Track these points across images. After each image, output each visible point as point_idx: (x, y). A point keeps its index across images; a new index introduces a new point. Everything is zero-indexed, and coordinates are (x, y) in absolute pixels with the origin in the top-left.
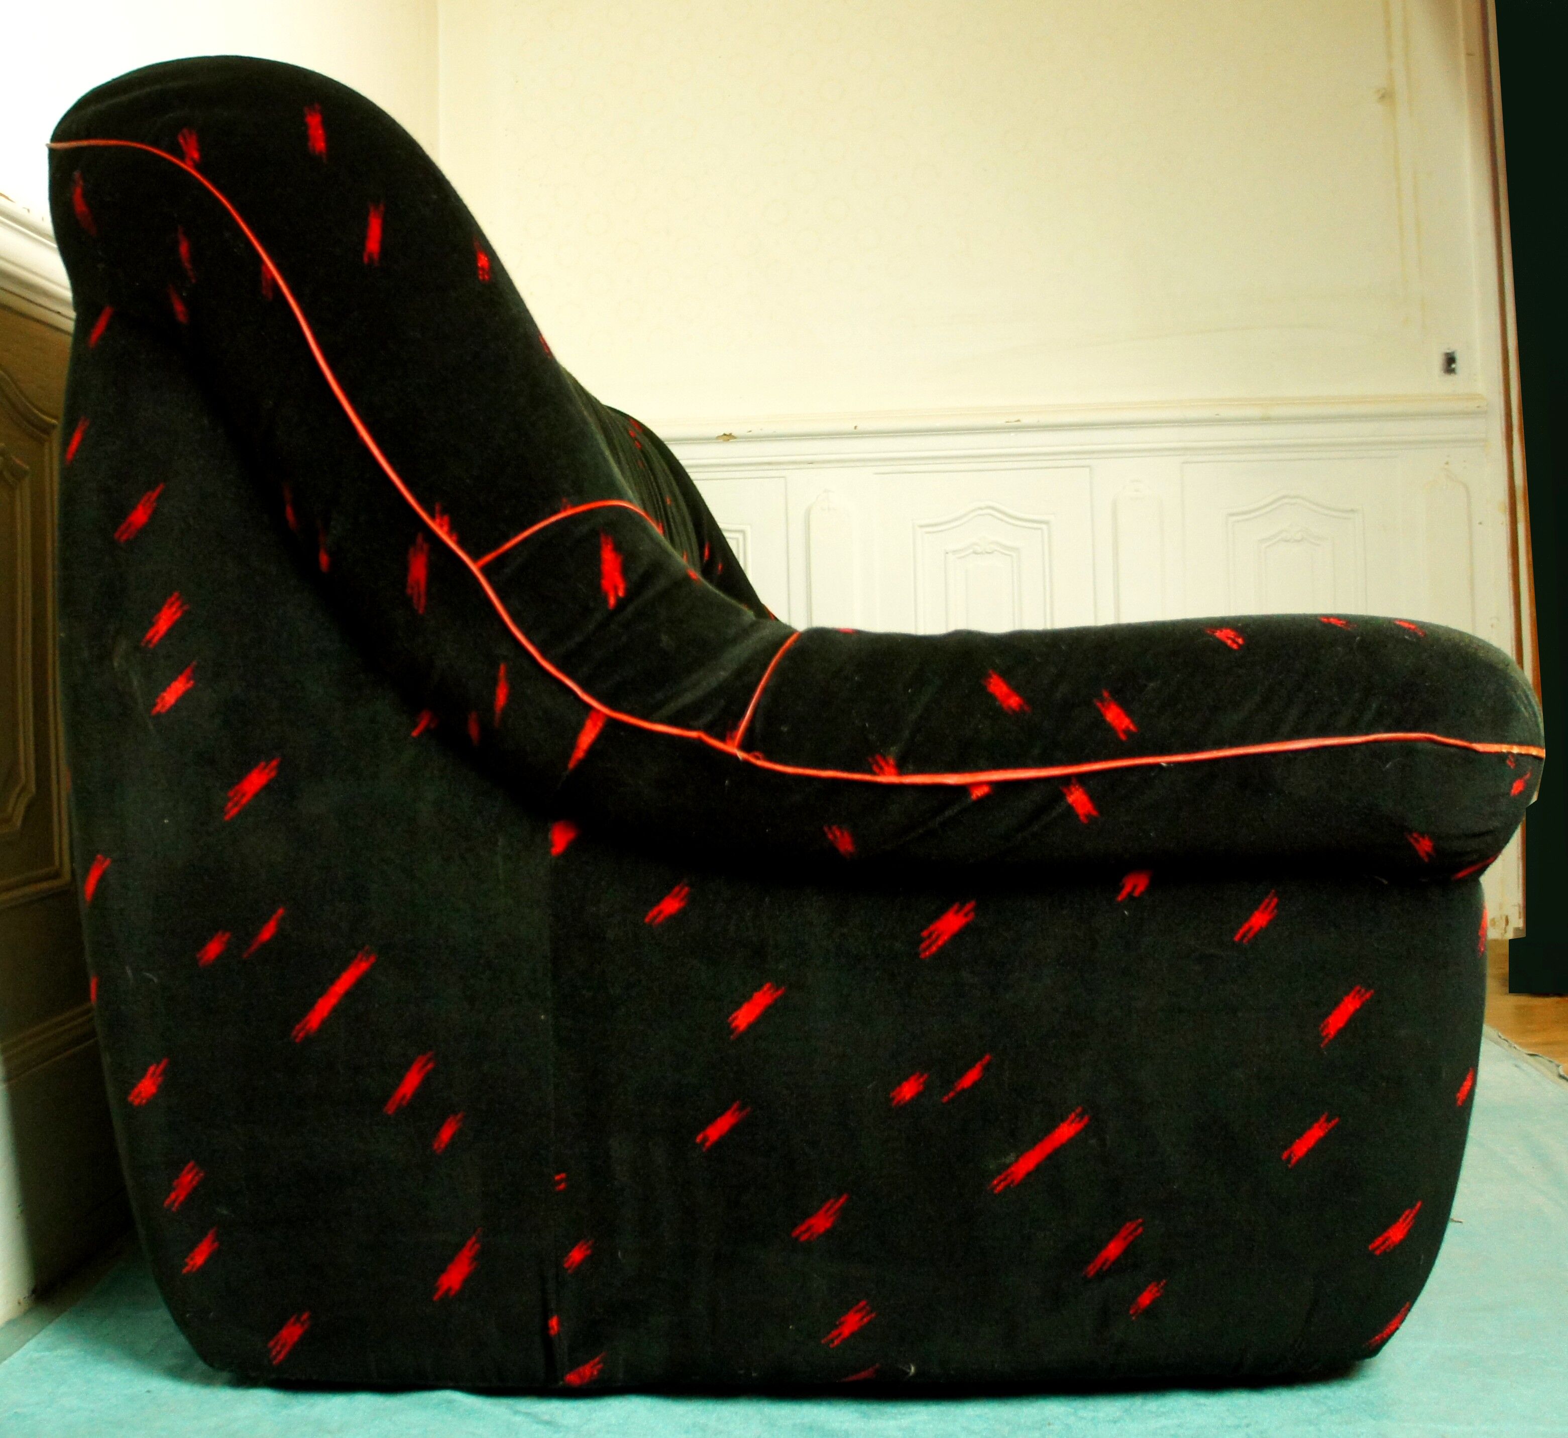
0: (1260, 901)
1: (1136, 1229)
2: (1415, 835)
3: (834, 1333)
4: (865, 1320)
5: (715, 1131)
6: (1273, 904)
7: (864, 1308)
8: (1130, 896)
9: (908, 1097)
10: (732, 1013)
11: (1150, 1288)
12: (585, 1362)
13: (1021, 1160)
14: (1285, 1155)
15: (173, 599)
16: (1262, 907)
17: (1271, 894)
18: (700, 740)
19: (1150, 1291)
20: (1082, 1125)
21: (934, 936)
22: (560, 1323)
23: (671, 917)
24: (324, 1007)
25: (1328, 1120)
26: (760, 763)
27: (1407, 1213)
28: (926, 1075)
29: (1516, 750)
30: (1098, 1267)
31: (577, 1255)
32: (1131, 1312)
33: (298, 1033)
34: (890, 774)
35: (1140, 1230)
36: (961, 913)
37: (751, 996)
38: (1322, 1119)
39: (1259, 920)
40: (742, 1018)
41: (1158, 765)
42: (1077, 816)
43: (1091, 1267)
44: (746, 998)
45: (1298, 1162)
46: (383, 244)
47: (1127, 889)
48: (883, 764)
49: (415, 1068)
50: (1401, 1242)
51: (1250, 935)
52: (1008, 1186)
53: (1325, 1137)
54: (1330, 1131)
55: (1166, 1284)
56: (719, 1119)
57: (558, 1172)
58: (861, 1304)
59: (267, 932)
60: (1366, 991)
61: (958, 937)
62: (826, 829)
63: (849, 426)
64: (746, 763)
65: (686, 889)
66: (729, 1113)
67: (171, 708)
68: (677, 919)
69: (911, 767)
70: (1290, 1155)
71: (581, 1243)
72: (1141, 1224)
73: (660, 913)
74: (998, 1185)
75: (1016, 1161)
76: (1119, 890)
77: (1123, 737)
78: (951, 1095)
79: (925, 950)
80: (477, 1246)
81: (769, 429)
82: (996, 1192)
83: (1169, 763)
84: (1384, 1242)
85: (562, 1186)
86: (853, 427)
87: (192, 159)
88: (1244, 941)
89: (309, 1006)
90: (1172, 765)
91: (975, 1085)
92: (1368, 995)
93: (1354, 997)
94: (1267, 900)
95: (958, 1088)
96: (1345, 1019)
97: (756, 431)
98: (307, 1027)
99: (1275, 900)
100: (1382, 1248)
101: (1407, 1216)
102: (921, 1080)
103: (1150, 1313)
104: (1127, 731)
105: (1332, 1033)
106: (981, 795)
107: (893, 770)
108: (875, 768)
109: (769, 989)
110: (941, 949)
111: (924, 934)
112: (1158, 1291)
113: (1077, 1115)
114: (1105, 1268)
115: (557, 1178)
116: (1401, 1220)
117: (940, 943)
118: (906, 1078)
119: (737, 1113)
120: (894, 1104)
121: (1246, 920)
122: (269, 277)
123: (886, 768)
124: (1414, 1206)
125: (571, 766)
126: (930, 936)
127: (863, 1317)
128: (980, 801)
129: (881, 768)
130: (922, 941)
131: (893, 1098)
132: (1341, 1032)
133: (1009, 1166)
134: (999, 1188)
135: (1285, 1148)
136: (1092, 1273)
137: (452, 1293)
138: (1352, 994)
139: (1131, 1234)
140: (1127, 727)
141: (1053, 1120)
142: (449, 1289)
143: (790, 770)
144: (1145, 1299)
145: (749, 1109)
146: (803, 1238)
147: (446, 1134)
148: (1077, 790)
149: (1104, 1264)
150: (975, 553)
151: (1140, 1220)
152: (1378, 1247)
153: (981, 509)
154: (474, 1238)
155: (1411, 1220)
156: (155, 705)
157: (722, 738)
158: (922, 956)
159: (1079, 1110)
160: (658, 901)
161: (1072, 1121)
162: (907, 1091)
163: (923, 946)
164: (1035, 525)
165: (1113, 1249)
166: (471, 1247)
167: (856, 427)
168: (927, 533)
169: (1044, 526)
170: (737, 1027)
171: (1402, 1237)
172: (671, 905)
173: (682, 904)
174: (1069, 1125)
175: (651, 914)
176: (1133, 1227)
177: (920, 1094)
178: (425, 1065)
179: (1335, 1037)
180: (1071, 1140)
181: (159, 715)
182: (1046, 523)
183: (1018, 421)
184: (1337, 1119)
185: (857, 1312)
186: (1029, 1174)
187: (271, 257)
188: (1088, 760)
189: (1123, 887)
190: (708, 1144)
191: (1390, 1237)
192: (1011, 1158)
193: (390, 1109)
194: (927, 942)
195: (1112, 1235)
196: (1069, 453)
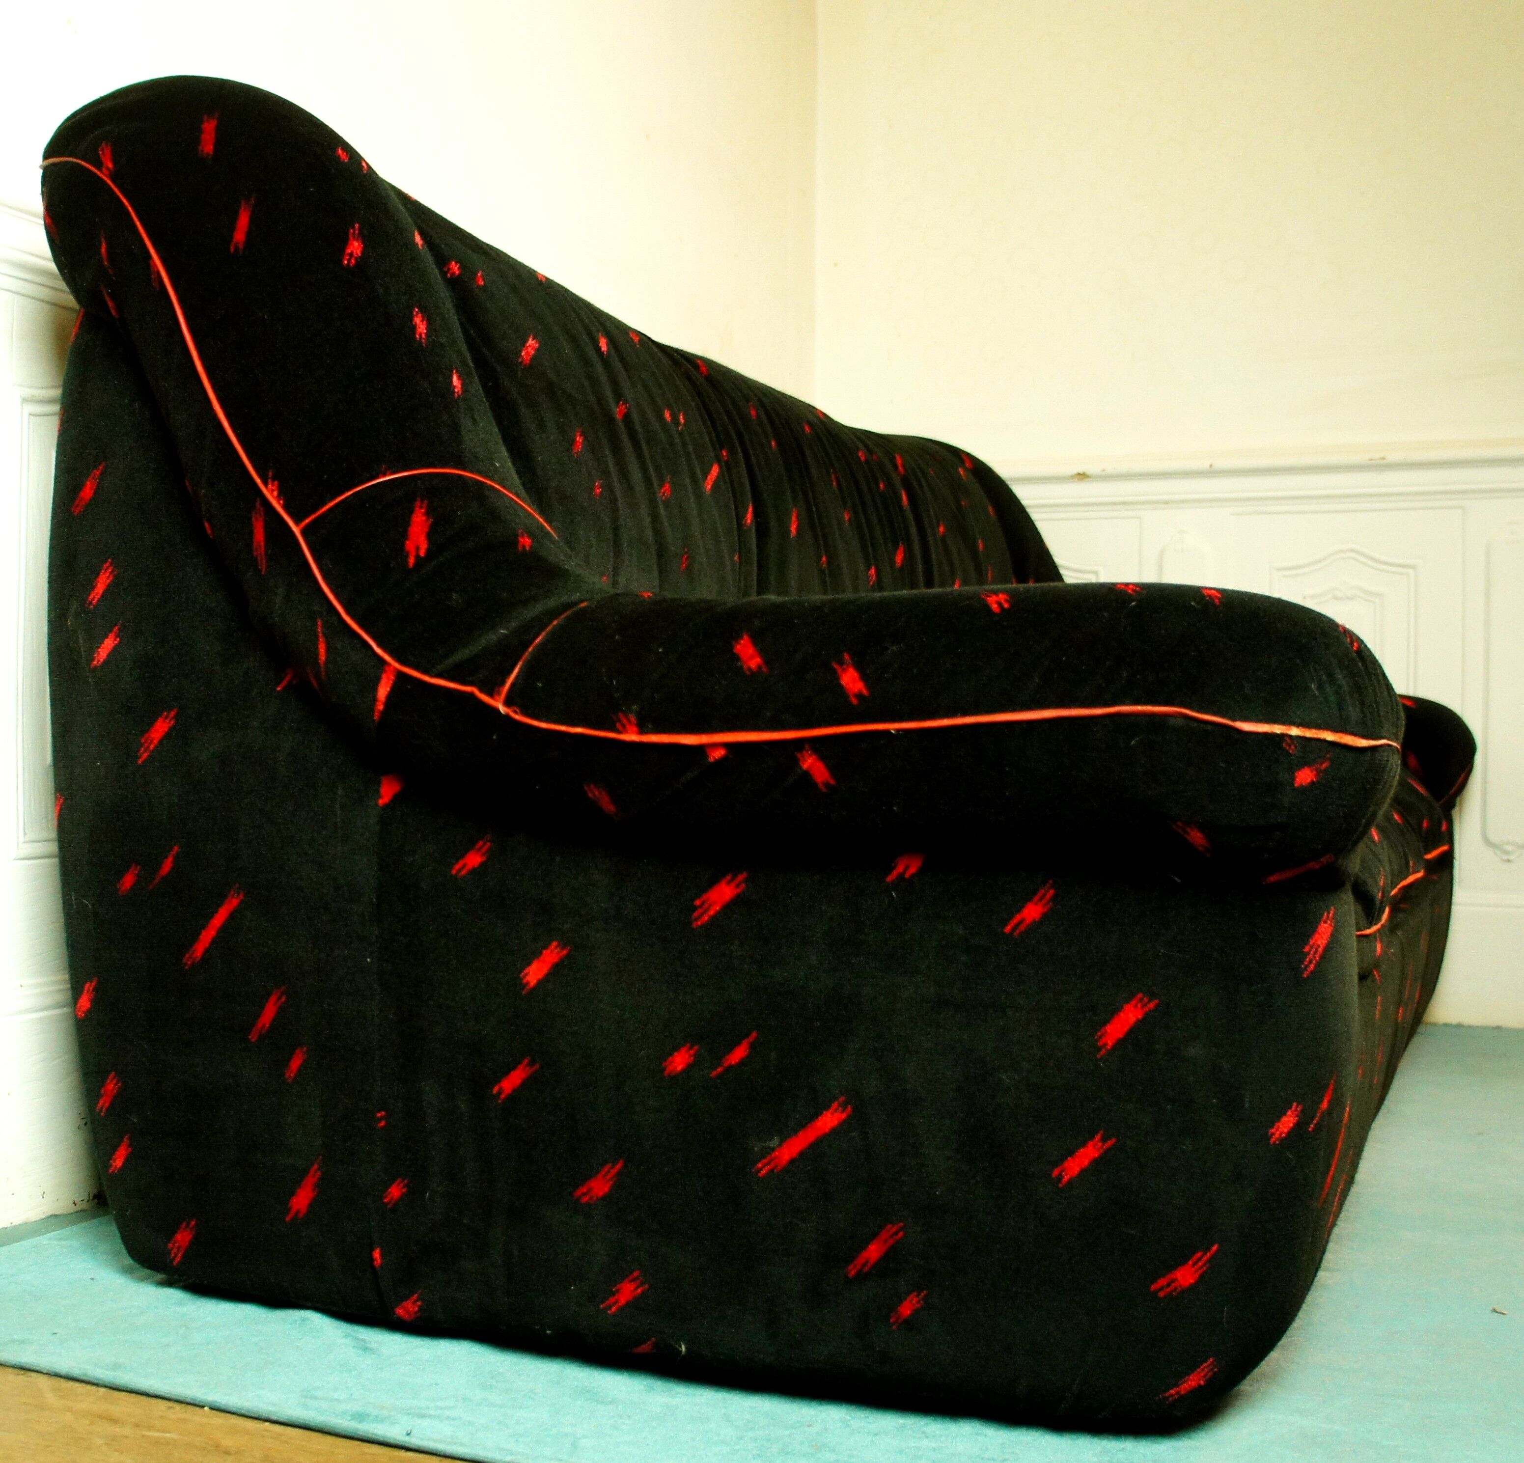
0: (1035, 893)
1: (896, 1233)
2: (1179, 824)
3: (611, 1300)
4: (639, 1291)
5: (509, 1084)
6: (1048, 896)
7: (637, 1278)
8: (901, 877)
9: (680, 1068)
10: (524, 969)
11: (909, 1298)
12: (407, 1298)
13: (785, 1145)
14: (1055, 1173)
15: (108, 565)
16: (1036, 898)
17: (1048, 885)
18: (472, 694)
19: (911, 1301)
20: (844, 1116)
21: (706, 905)
22: (382, 1255)
23: (473, 872)
24: (207, 936)
25: (1104, 1140)
26: (517, 717)
27: (1199, 1254)
28: (696, 1047)
29: (1295, 731)
30: (858, 1267)
31: (395, 1191)
32: (891, 1321)
33: (187, 961)
34: (633, 732)
35: (901, 1234)
36: (733, 885)
37: (540, 953)
38: (1098, 1137)
39: (1032, 912)
40: (533, 974)
41: (887, 732)
42: (816, 784)
43: (851, 1267)
44: (536, 954)
45: (1070, 1182)
46: (249, 233)
47: (900, 869)
48: (624, 721)
49: (273, 998)
50: (1192, 1288)
51: (1022, 928)
52: (772, 1171)
53: (1101, 1157)
54: (1105, 1152)
55: (926, 1296)
56: (512, 1072)
57: (379, 1111)
58: (636, 1274)
59: (167, 866)
60: (1149, 1001)
61: (728, 908)
62: (586, 788)
63: (1204, 465)
64: (507, 716)
65: (489, 844)
66: (520, 1067)
67: (105, 661)
68: (478, 873)
69: (650, 726)
70: (1060, 1174)
71: (398, 1181)
72: (902, 1228)
73: (464, 866)
74: (763, 1169)
75: (780, 1145)
76: (890, 870)
77: (855, 701)
78: (720, 1069)
79: (696, 920)
80: (319, 1174)
81: (1124, 468)
82: (760, 1175)
83: (897, 730)
84: (1169, 1285)
85: (383, 1123)
86: (1208, 465)
87: (107, 168)
88: (1015, 934)
89: (194, 937)
90: (901, 732)
91: (742, 1063)
92: (1151, 1005)
93: (1136, 1006)
94: (1042, 891)
95: (726, 1064)
96: (1126, 1029)
97: (1110, 470)
98: (194, 956)
99: (1052, 892)
100: (1168, 1290)
101: (1199, 1259)
102: (692, 1052)
103: (908, 1324)
104: (859, 696)
105: (1110, 1044)
106: (719, 757)
107: (635, 729)
108: (618, 725)
109: (556, 947)
110: (714, 918)
111: (697, 903)
112: (918, 1302)
113: (839, 1105)
114: (866, 1269)
115: (379, 1115)
116: (1190, 1262)
117: (712, 913)
118: (677, 1048)
119: (528, 1068)
120: (666, 1073)
121: (1018, 911)
122: (156, 270)
123: (628, 726)
124: (1209, 1249)
125: (376, 717)
126: (703, 904)
127: (638, 1287)
128: (720, 762)
129: (624, 726)
130: (695, 908)
131: (665, 1069)
132: (1121, 1043)
133: (773, 1149)
134: (763, 1172)
135: (1055, 1164)
136: (853, 1273)
137: (301, 1215)
138: (1133, 1002)
139: (891, 1237)
140: (860, 691)
141: (817, 1108)
142: (298, 1212)
143: (543, 725)
144: (906, 1309)
145: (537, 1066)
146: (584, 1200)
147: (295, 1063)
148: (810, 756)
149: (865, 1264)
150: (1336, 598)
151: (901, 1224)
152: (1161, 1289)
153: (1342, 551)
154: (316, 1166)
155: (1204, 1265)
156: (93, 660)
157: (491, 695)
158: (694, 925)
159: (842, 1099)
160: (462, 856)
161: (836, 1110)
162: (679, 1062)
163: (695, 914)
164: (1400, 570)
165: (873, 1252)
166: (314, 1175)
167: (1211, 466)
168: (1285, 576)
169: (1411, 571)
170: (528, 983)
171: (1192, 1281)
172: (473, 860)
173: (484, 859)
174: (832, 1114)
175: (457, 867)
176: (894, 1229)
177: (690, 1066)
178: (280, 998)
179: (1114, 1048)
180: (834, 1131)
181: (95, 668)
182: (1413, 567)
183: (1383, 458)
184: (1114, 1140)
185: (631, 1281)
186: (792, 1161)
187: (158, 251)
188: (819, 725)
189: (894, 868)
190: (503, 1096)
191: (1176, 1280)
192: (776, 1141)
193: (253, 1037)
194: (700, 911)
195: (874, 1236)
196: (1441, 493)
